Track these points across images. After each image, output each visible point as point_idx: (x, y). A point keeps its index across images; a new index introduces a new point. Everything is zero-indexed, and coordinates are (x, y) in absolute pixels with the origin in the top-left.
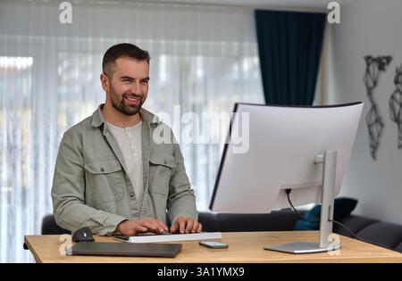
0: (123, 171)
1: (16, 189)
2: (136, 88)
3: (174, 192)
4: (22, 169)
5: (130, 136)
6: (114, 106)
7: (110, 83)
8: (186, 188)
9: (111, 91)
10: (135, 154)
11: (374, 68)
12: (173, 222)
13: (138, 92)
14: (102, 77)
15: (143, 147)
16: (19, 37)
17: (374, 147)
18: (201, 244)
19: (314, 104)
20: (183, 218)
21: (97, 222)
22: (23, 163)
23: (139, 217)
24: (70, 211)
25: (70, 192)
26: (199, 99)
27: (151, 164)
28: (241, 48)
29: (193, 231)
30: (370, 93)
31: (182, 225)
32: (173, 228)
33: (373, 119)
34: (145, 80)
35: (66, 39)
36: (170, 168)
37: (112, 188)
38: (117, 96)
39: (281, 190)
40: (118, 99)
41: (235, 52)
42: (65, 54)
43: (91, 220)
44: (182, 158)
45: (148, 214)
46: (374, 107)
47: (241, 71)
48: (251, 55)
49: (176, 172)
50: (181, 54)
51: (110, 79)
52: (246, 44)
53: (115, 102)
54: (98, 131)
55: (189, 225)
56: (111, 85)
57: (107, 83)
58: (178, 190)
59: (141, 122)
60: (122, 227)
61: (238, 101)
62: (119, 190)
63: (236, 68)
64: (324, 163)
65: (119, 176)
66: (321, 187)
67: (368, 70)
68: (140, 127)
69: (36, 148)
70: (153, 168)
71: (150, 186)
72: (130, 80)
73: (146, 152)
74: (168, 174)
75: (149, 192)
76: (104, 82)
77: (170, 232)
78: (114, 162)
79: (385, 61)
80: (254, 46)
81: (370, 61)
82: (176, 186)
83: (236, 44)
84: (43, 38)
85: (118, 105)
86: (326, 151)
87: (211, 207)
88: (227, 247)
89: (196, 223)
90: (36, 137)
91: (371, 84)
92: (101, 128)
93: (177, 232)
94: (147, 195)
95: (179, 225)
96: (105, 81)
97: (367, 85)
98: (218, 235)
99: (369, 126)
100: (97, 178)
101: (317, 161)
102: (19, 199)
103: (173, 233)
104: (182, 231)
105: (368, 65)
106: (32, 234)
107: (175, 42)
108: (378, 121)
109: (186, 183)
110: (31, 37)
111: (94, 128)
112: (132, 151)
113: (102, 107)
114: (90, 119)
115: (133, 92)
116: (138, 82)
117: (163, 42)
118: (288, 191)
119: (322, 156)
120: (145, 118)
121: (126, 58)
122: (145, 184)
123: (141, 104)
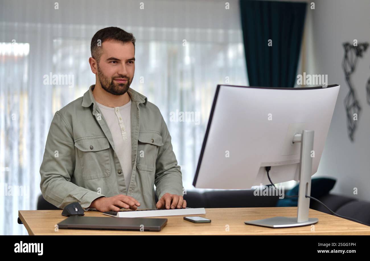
0: (111, 149)
1: (12, 168)
2: (123, 69)
3: (162, 169)
4: (19, 150)
5: (119, 115)
6: (103, 87)
7: (98, 65)
8: (174, 166)
9: (99, 74)
10: (124, 133)
11: (352, 54)
12: (160, 198)
13: (124, 73)
14: (90, 60)
15: (132, 127)
16: (16, 24)
17: (352, 129)
18: (185, 219)
19: (296, 87)
20: (168, 194)
21: (75, 198)
22: (19, 143)
23: (126, 193)
24: (53, 187)
25: (55, 170)
26: (187, 85)
27: (140, 143)
28: (226, 36)
29: (179, 206)
30: (348, 77)
31: (168, 201)
32: (159, 204)
33: (351, 102)
34: (131, 61)
35: (60, 26)
36: (157, 147)
37: (101, 165)
38: (106, 78)
39: (261, 168)
40: (107, 81)
41: (221, 39)
42: (60, 41)
43: (70, 196)
44: (169, 137)
45: (136, 190)
46: (352, 92)
47: (226, 59)
48: (235, 42)
49: (164, 150)
50: (170, 40)
51: (98, 62)
52: (231, 32)
53: (104, 84)
54: (88, 112)
55: (175, 201)
56: (98, 68)
57: (96, 66)
58: (166, 168)
59: (130, 103)
60: (97, 203)
61: (220, 83)
62: (107, 167)
63: (221, 56)
64: (302, 142)
65: (108, 154)
66: (299, 165)
67: (346, 57)
68: (130, 108)
69: (32, 129)
70: (141, 146)
71: (138, 163)
72: (116, 61)
73: (135, 131)
74: (155, 152)
75: (137, 169)
76: (92, 65)
77: (155, 208)
78: (103, 141)
79: (362, 48)
80: (239, 33)
81: (348, 47)
82: (164, 163)
83: (221, 31)
84: (39, 25)
85: (107, 87)
86: (303, 131)
87: (194, 184)
88: (210, 222)
89: (181, 199)
90: (31, 119)
91: (349, 70)
92: (91, 108)
93: (163, 207)
94: (135, 172)
95: (165, 201)
96: (94, 64)
97: (345, 70)
98: (202, 211)
99: (348, 110)
100: (87, 155)
101: (295, 140)
102: (16, 178)
103: (159, 209)
104: (168, 207)
105: (346, 51)
106: (28, 209)
107: (164, 30)
108: (356, 105)
109: (173, 160)
110: (27, 25)
111: (84, 108)
112: (121, 130)
113: (93, 88)
114: (81, 99)
115: (120, 73)
116: (123, 63)
117: (152, 29)
118: (268, 169)
119: (300, 135)
120: (135, 98)
121: (112, 41)
122: (133, 162)
123: (129, 84)
